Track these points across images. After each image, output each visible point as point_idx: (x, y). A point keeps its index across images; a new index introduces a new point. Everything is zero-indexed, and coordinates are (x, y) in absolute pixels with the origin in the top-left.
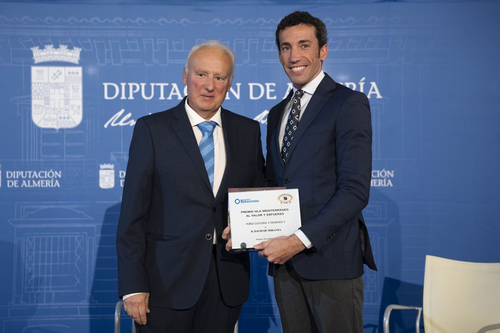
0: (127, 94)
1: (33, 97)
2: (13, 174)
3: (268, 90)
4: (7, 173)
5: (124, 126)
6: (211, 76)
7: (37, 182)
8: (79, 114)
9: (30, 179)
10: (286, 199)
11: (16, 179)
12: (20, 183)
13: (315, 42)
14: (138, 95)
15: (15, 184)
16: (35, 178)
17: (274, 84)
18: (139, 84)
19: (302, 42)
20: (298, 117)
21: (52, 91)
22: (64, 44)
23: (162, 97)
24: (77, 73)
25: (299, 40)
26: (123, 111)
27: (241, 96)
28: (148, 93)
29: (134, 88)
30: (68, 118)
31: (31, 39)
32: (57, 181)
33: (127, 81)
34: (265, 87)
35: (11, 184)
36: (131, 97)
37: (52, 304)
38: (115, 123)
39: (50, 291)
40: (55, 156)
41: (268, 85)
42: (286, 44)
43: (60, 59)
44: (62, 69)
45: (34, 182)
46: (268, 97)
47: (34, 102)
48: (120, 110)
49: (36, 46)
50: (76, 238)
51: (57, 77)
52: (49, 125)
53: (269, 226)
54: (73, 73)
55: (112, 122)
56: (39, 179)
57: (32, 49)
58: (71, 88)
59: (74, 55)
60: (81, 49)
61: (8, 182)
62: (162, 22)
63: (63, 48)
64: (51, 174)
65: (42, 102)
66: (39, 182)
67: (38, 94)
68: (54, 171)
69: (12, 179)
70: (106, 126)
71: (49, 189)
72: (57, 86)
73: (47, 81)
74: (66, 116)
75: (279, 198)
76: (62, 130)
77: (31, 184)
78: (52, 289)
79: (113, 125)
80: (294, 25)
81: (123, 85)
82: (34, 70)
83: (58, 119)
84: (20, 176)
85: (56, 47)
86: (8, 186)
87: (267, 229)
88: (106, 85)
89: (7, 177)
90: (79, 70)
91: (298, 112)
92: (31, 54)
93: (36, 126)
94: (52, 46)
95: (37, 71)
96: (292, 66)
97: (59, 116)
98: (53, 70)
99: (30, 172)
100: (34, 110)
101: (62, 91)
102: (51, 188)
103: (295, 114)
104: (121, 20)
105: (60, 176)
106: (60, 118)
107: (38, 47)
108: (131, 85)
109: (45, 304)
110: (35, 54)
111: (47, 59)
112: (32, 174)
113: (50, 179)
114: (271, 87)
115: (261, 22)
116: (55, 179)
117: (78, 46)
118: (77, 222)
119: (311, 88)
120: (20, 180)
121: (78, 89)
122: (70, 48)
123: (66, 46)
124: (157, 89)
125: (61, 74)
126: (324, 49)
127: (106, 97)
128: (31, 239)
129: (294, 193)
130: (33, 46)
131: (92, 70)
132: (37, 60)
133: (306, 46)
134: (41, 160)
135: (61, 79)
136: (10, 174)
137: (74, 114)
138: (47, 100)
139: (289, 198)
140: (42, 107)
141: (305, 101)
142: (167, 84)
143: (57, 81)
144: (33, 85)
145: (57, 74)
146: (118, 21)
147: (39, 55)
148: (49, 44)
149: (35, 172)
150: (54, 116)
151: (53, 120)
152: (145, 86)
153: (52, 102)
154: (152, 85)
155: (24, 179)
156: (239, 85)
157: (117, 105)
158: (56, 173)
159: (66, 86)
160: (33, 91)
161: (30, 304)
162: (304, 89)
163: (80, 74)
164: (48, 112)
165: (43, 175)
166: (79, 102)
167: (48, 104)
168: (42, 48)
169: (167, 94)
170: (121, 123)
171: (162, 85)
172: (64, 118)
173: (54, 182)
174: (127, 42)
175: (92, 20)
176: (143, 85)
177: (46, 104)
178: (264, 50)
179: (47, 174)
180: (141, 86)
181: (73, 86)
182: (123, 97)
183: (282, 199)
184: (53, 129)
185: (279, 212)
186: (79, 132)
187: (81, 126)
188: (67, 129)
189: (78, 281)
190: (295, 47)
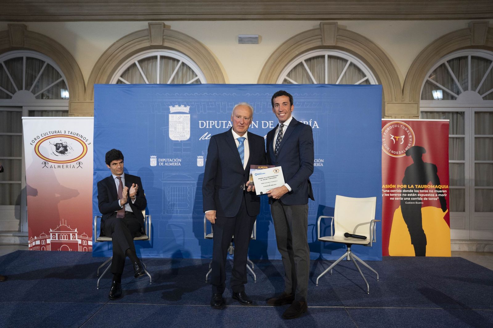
0: (209, 126)
1: (170, 127)
2: (161, 160)
3: (270, 124)
4: (159, 159)
5: (207, 140)
6: (242, 117)
7: (171, 163)
8: (188, 134)
9: (168, 162)
10: (276, 171)
11: (163, 162)
12: (164, 164)
13: (289, 103)
14: (214, 126)
15: (162, 164)
16: (170, 162)
17: (273, 122)
18: (214, 121)
19: (284, 103)
20: (282, 136)
21: (177, 125)
22: (183, 105)
23: (224, 127)
24: (188, 117)
25: (283, 102)
26: (207, 133)
27: (258, 127)
28: (218, 126)
29: (212, 123)
30: (184, 136)
31: (169, 103)
32: (179, 163)
33: (209, 120)
34: (269, 123)
35: (160, 164)
36: (211, 127)
37: (178, 215)
38: (204, 138)
39: (177, 209)
40: (178, 152)
41: (270, 122)
42: (277, 104)
43: (181, 111)
44: (182, 115)
45: (170, 163)
46: (270, 127)
47: (170, 129)
48: (206, 133)
49: (171, 106)
50: (188, 188)
51: (180, 119)
52: (176, 140)
53: (271, 184)
54: (186, 117)
55: (202, 138)
56: (172, 162)
57: (169, 107)
58: (185, 123)
59: (187, 109)
60: (190, 107)
61: (160, 163)
62: (225, 95)
63: (182, 106)
64: (177, 160)
65: (173, 129)
66: (172, 163)
67: (172, 126)
68: (178, 159)
69: (161, 162)
70: (200, 140)
71: (176, 166)
72: (180, 122)
73: (175, 120)
74: (183, 135)
75: (273, 171)
76: (181, 141)
77: (169, 164)
78: (178, 208)
79: (203, 139)
80: (280, 96)
81: (207, 122)
82: (170, 116)
83: (180, 137)
84: (164, 161)
85: (180, 106)
86: (160, 165)
87: (270, 185)
88: (200, 122)
89: (159, 161)
90: (189, 115)
91: (282, 134)
92: (169, 109)
93: (171, 139)
94: (178, 105)
95: (172, 116)
96: (280, 113)
97: (180, 135)
98: (178, 115)
99: (168, 159)
100: (170, 133)
101: (182, 124)
102: (177, 166)
103: (281, 135)
104: (207, 94)
105: (181, 161)
106: (181, 136)
107: (172, 106)
108: (211, 122)
109: (175, 215)
110: (170, 109)
111: (176, 111)
112: (169, 160)
113: (177, 162)
114: (272, 123)
115: (267, 95)
116: (179, 162)
117: (189, 105)
118: (188, 181)
119: (287, 123)
120: (164, 162)
121: (188, 124)
122: (185, 106)
123: (184, 106)
124: (222, 123)
125: (181, 117)
126: (292, 106)
127: (200, 127)
128: (169, 187)
129: (280, 168)
130: (170, 106)
131: (195, 117)
132: (171, 111)
133: (286, 105)
134: (173, 154)
135: (181, 120)
136: (160, 160)
137: (187, 134)
138: (175, 128)
139: (278, 171)
140: (173, 131)
141: (285, 129)
142: (226, 121)
143: (180, 120)
144: (170, 122)
145: (180, 117)
146: (206, 95)
147: (172, 109)
148: (177, 104)
149: (170, 159)
150: (178, 135)
151: (178, 137)
152: (217, 122)
153: (177, 129)
154: (220, 122)
155: (166, 162)
156: (257, 122)
157: (205, 130)
158: (179, 159)
159: (183, 122)
160: (170, 125)
161: (169, 214)
162: (284, 124)
163: (189, 117)
164: (176, 133)
165: (174, 160)
166: (189, 130)
167: (176, 130)
168: (174, 106)
169: (226, 126)
170: (206, 138)
171: (224, 122)
172: (183, 136)
173: (178, 163)
174: (209, 103)
175: (195, 94)
176: (216, 122)
177: (175, 130)
178: (268, 107)
179: (175, 160)
180: (215, 122)
181: (186, 122)
182: (207, 127)
183: (275, 171)
184: (178, 141)
185: (274, 177)
186: (188, 142)
187: (190, 139)
188: (184, 141)
189: (189, 205)
190: (281, 105)
